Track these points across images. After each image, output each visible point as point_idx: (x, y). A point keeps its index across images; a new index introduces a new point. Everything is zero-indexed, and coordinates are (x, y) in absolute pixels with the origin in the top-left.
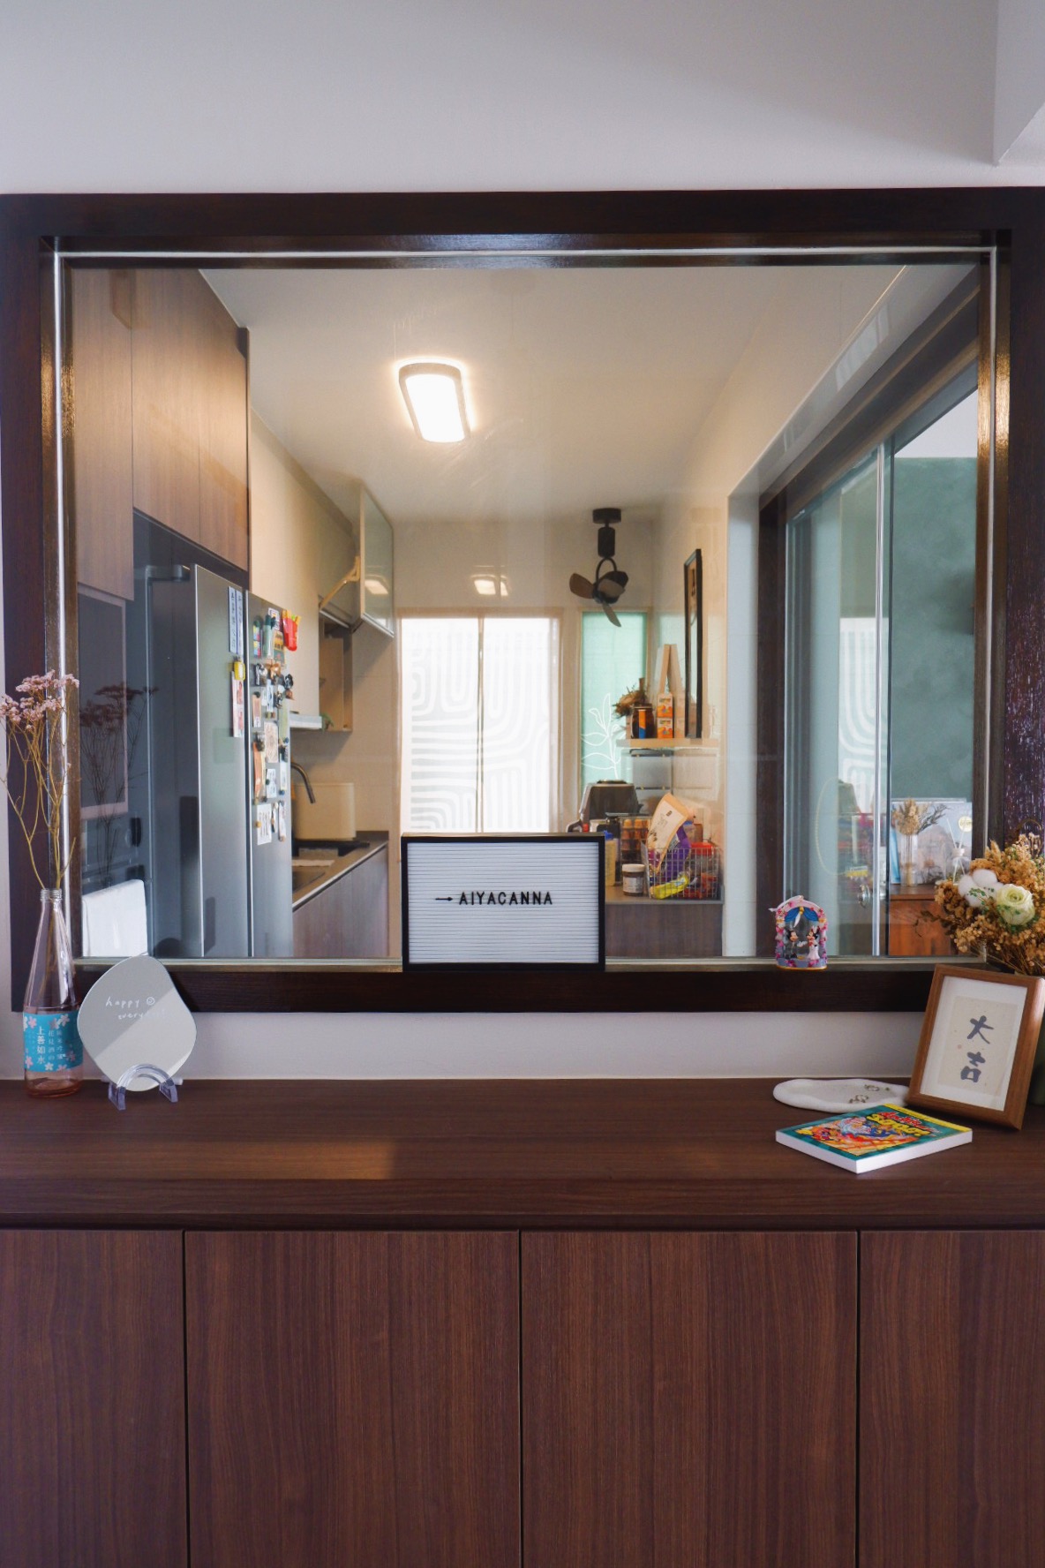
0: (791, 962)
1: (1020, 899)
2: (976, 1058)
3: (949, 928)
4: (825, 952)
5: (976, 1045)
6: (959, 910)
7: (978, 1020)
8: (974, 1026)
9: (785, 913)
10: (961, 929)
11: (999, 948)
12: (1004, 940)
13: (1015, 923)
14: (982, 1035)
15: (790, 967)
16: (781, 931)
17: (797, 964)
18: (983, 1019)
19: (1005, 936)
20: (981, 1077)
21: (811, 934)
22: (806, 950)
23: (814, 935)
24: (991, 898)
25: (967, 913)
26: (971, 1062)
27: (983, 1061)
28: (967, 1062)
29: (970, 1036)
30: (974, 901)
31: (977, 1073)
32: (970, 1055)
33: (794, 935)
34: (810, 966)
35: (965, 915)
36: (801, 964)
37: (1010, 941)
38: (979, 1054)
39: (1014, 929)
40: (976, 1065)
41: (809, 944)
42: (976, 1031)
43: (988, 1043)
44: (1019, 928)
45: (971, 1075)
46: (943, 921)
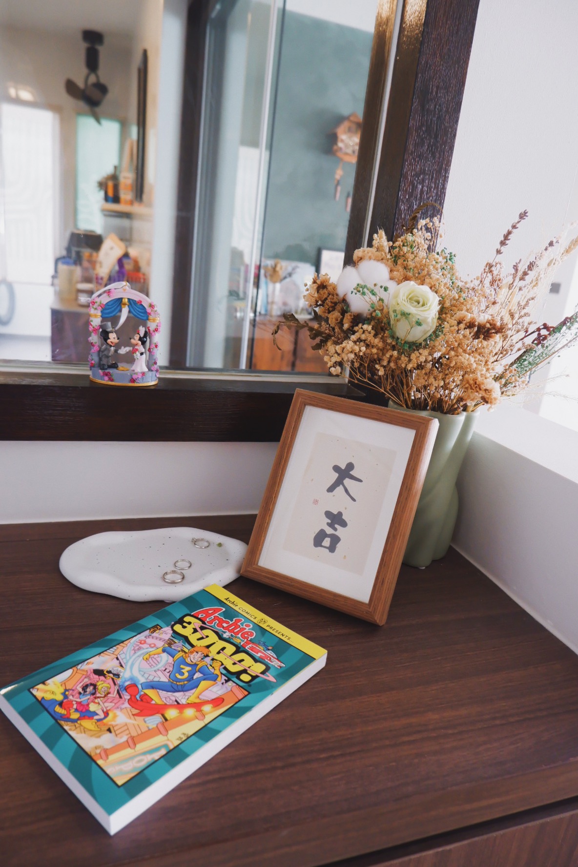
0: (107, 374)
1: (423, 305)
2: (336, 519)
3: (318, 340)
4: (155, 363)
5: (337, 502)
6: (335, 315)
7: (343, 467)
8: (336, 475)
9: (101, 305)
10: (336, 343)
11: (381, 373)
12: (389, 362)
13: (410, 338)
14: (346, 491)
15: (105, 381)
16: (95, 330)
17: (113, 377)
18: (350, 466)
19: (391, 356)
20: (339, 545)
21: (137, 337)
22: (130, 359)
23: (140, 339)
24: (381, 300)
25: (345, 320)
26: (328, 524)
27: (344, 524)
28: (323, 523)
29: (331, 489)
30: (359, 304)
31: (335, 540)
32: (328, 514)
33: (113, 338)
34: (133, 381)
35: (341, 324)
36: (120, 378)
37: (396, 363)
38: (340, 514)
39: (406, 347)
40: (336, 530)
41: (135, 351)
42: (339, 482)
43: (354, 500)
44: (415, 346)
45: (327, 542)
46: (311, 329)
